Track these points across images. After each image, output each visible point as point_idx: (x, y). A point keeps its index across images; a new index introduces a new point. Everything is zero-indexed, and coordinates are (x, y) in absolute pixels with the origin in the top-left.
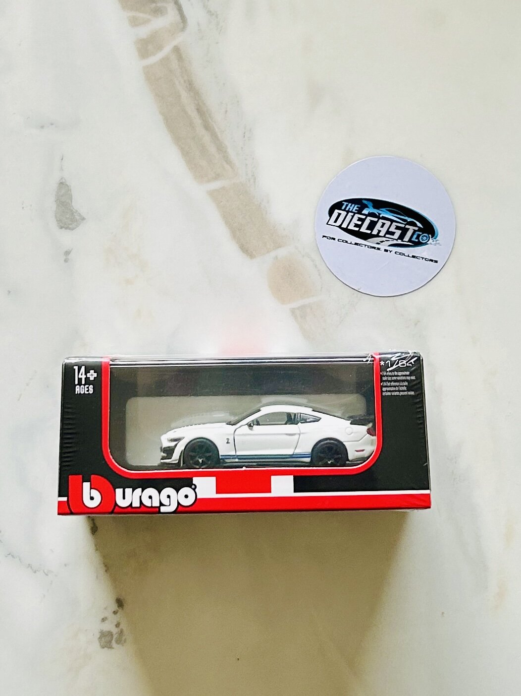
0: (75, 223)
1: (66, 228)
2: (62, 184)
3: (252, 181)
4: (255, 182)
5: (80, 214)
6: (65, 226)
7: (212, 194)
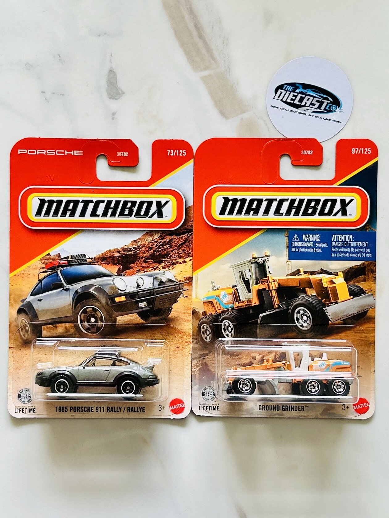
0: (119, 96)
1: (113, 99)
2: (111, 71)
3: (228, 71)
4: (229, 72)
5: (122, 90)
6: (113, 97)
7: (203, 79)
